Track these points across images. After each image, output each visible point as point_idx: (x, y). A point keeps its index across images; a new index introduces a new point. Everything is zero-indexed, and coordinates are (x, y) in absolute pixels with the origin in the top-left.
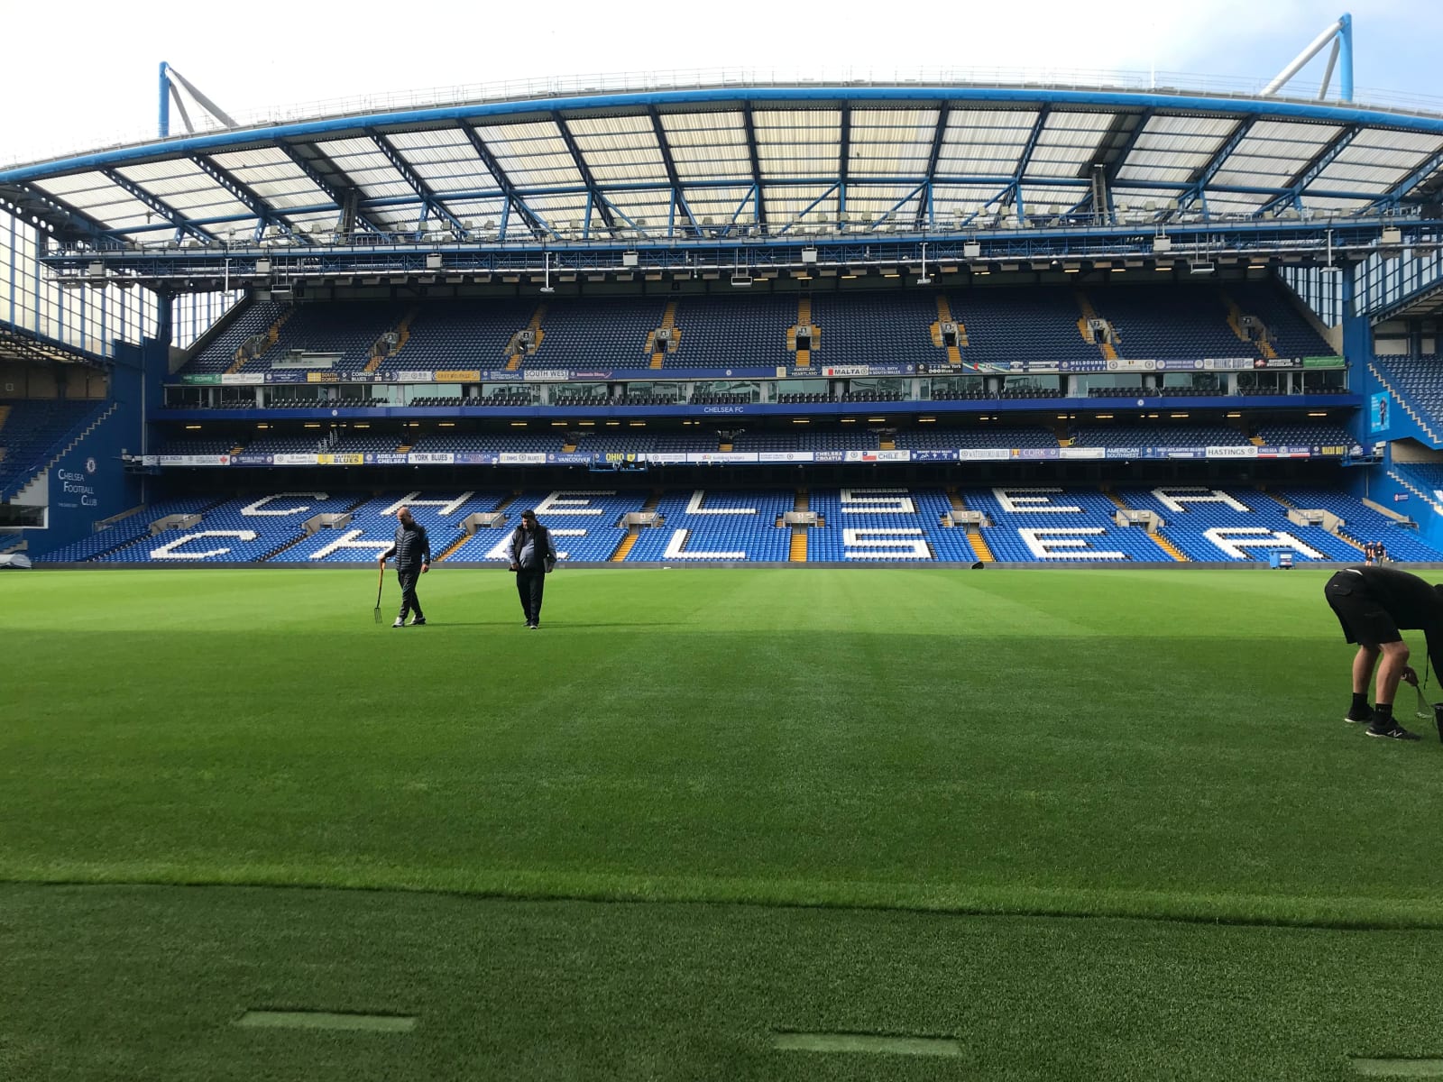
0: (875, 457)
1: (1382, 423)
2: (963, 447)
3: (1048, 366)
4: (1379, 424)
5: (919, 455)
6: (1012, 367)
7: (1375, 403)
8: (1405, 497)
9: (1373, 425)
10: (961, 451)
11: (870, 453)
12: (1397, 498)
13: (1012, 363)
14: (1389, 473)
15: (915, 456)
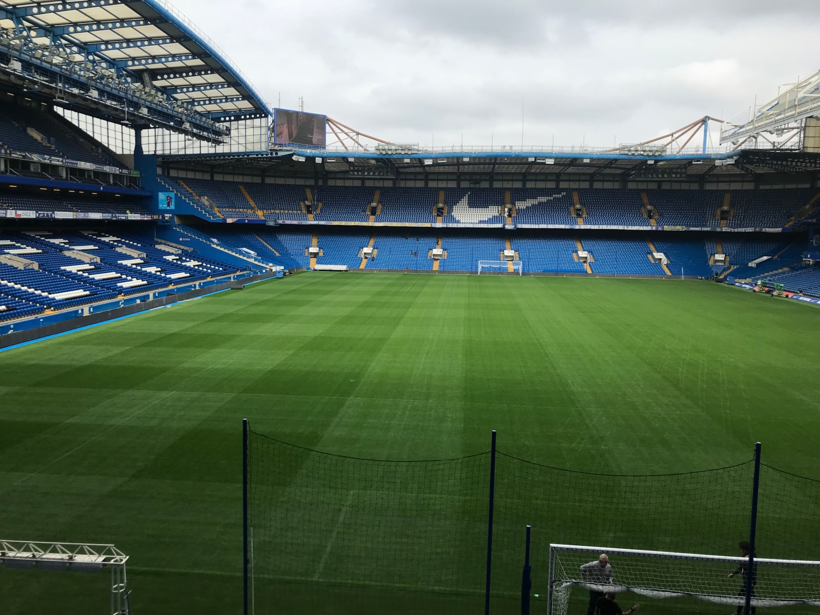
0: (20, 215)
1: (168, 205)
2: (56, 211)
3: (58, 161)
4: (166, 206)
5: (39, 214)
6: (45, 159)
7: (162, 196)
8: (189, 239)
9: (160, 206)
10: (55, 212)
11: (19, 212)
12: (181, 239)
13: (46, 156)
14: (174, 228)
15: (37, 215)
